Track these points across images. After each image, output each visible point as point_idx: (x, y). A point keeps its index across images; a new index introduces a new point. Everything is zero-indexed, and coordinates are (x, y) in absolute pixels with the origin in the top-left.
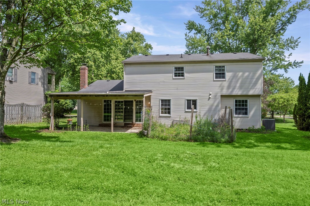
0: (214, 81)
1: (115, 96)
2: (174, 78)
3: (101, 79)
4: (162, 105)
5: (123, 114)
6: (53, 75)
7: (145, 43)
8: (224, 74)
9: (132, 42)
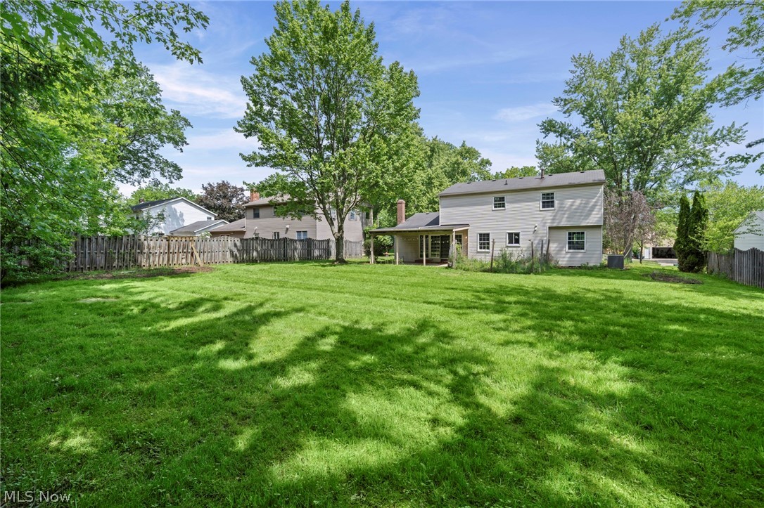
0: (541, 211)
1: (431, 231)
2: (494, 209)
3: (421, 211)
4: (480, 240)
5: (440, 250)
6: (370, 208)
7: (480, 159)
8: (553, 202)
9: (460, 160)
